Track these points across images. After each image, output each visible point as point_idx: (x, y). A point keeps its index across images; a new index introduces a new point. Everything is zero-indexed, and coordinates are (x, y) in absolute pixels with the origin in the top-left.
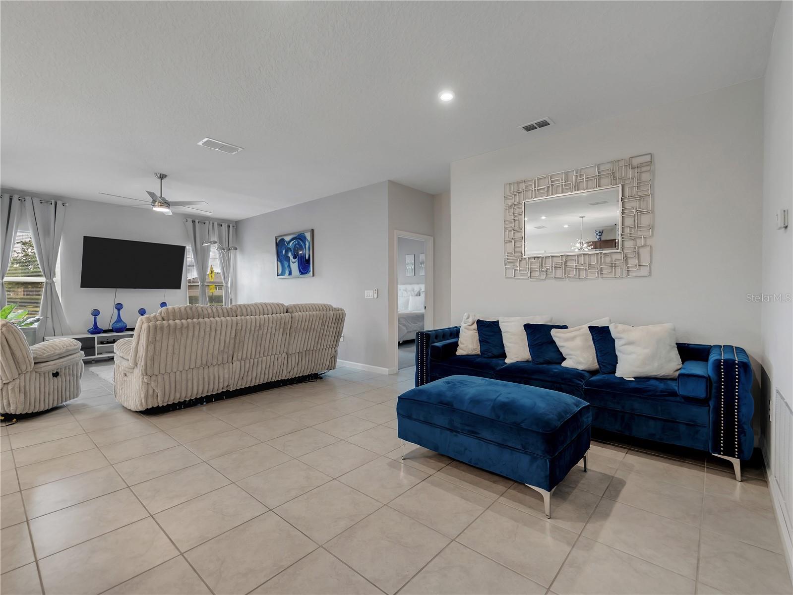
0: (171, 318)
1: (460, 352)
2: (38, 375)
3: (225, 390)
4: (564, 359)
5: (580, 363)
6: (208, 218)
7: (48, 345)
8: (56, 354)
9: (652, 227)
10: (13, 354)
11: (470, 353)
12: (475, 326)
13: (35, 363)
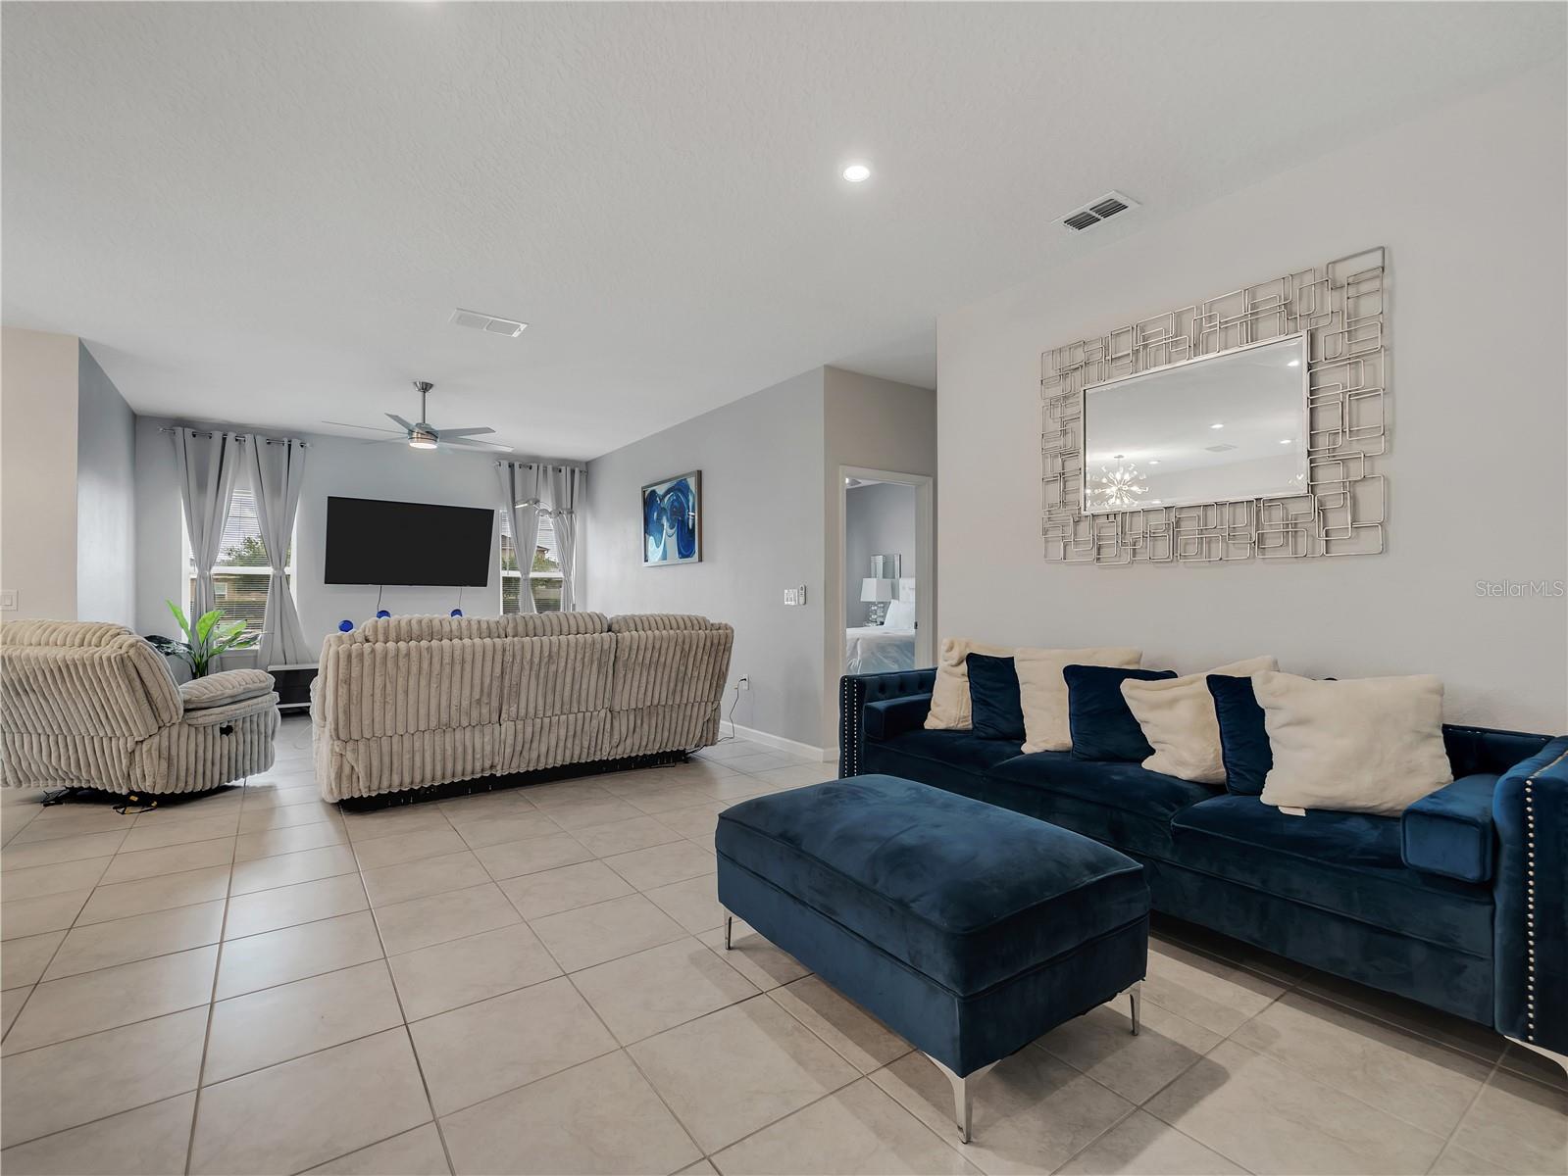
0: (381, 637)
1: (931, 723)
2: (194, 729)
3: (487, 774)
4: (1152, 752)
5: (1182, 763)
6: (537, 459)
7: (216, 681)
8: (226, 695)
9: (1387, 432)
10: (147, 694)
11: (952, 725)
12: (964, 667)
13: (186, 710)
